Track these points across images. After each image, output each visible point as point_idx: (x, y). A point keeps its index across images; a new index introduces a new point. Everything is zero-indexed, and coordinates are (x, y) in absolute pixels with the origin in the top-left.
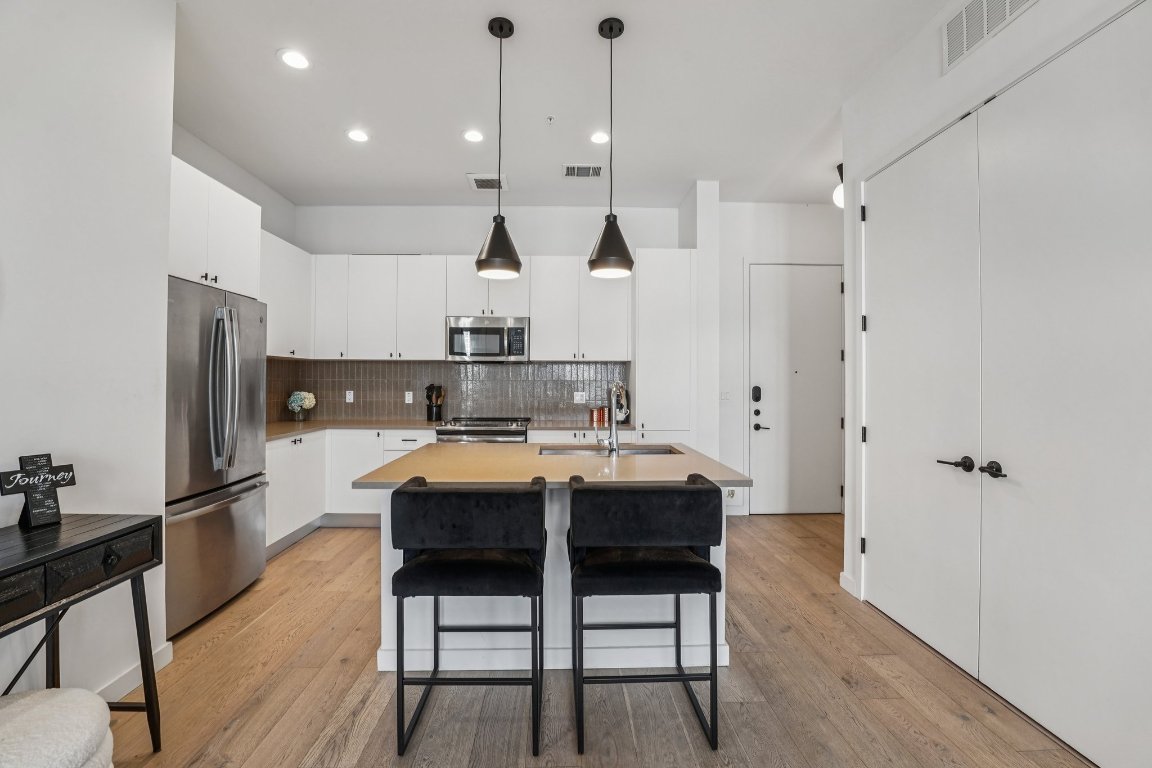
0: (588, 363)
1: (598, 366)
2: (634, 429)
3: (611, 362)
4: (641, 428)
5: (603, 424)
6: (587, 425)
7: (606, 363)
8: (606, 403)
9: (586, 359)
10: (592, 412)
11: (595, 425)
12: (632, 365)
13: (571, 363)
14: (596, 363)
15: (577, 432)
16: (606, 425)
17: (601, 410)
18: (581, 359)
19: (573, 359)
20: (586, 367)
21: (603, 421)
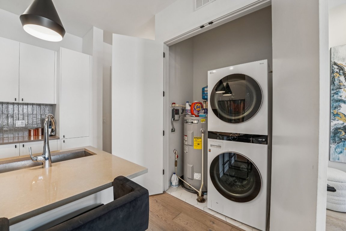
0: (27, 104)
1: (35, 106)
2: (59, 138)
3: (43, 105)
4: (63, 138)
5: (38, 137)
6: (26, 139)
7: (40, 105)
8: (40, 126)
9: (25, 101)
10: (30, 131)
11: (32, 139)
12: (57, 106)
13: (13, 104)
14: (33, 104)
15: (18, 145)
16: (40, 138)
17: (36, 130)
18: (21, 102)
19: (14, 101)
20: (25, 107)
21: (38, 135)
